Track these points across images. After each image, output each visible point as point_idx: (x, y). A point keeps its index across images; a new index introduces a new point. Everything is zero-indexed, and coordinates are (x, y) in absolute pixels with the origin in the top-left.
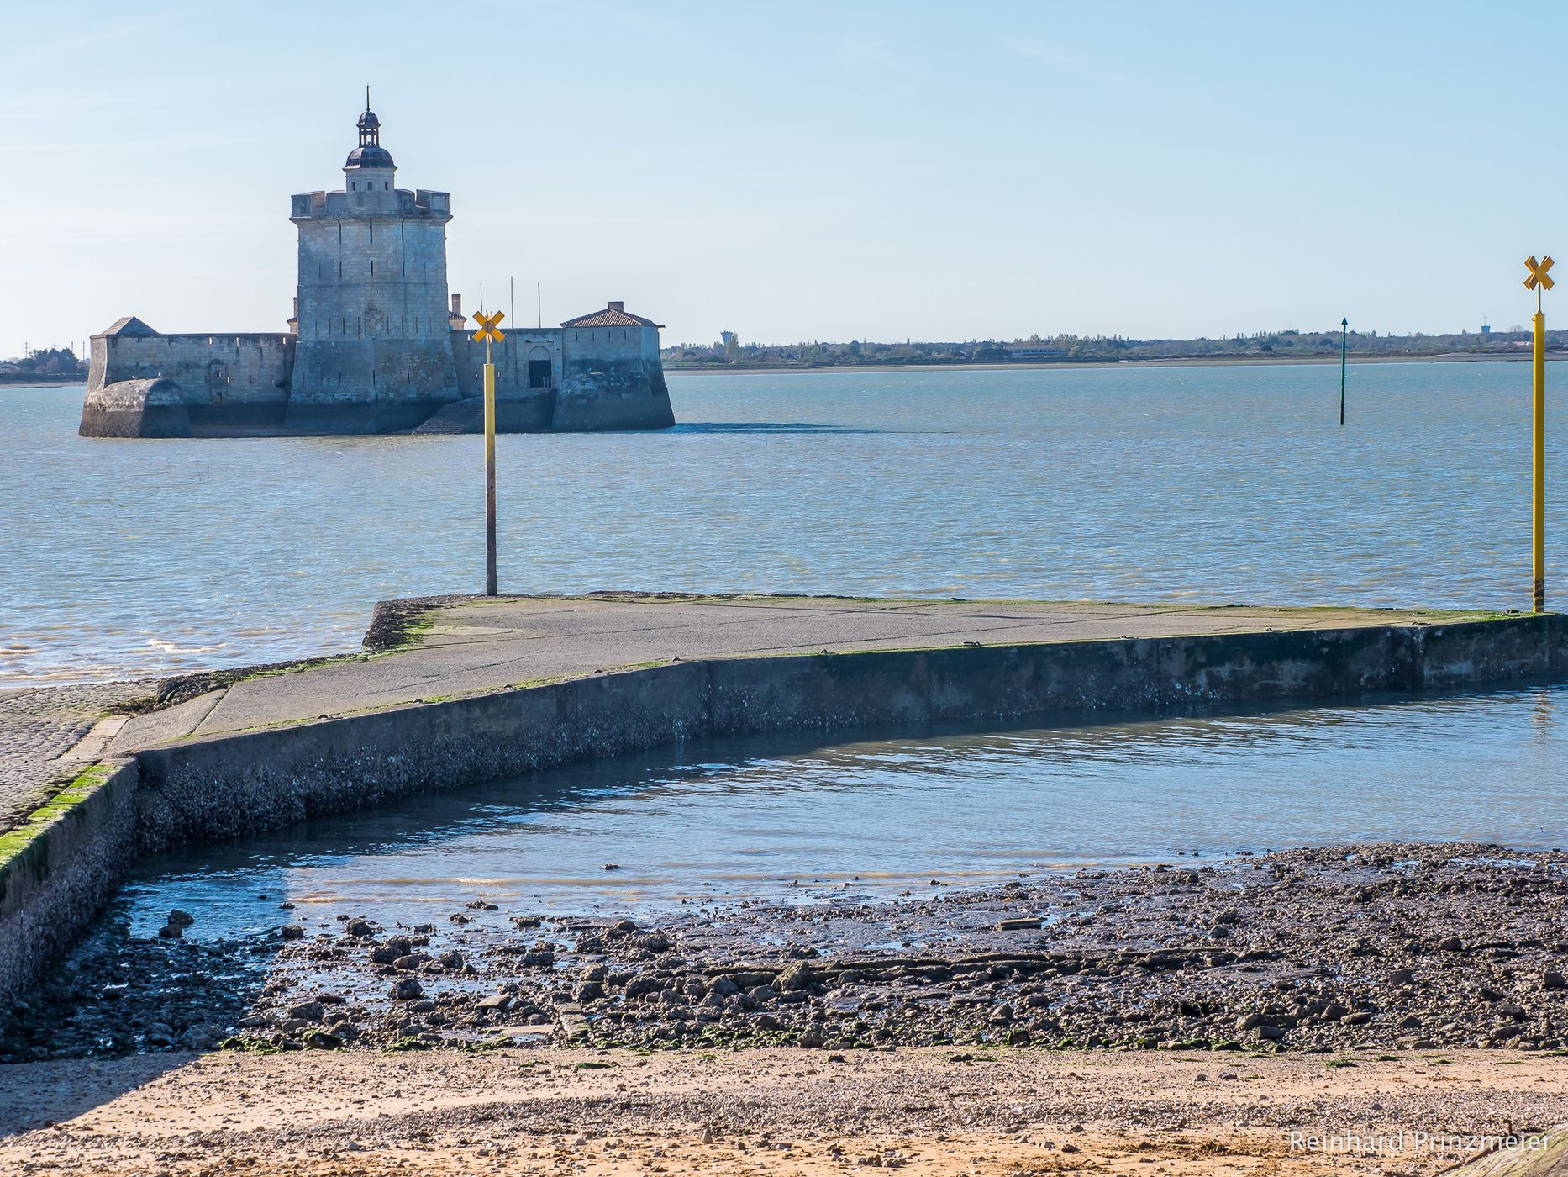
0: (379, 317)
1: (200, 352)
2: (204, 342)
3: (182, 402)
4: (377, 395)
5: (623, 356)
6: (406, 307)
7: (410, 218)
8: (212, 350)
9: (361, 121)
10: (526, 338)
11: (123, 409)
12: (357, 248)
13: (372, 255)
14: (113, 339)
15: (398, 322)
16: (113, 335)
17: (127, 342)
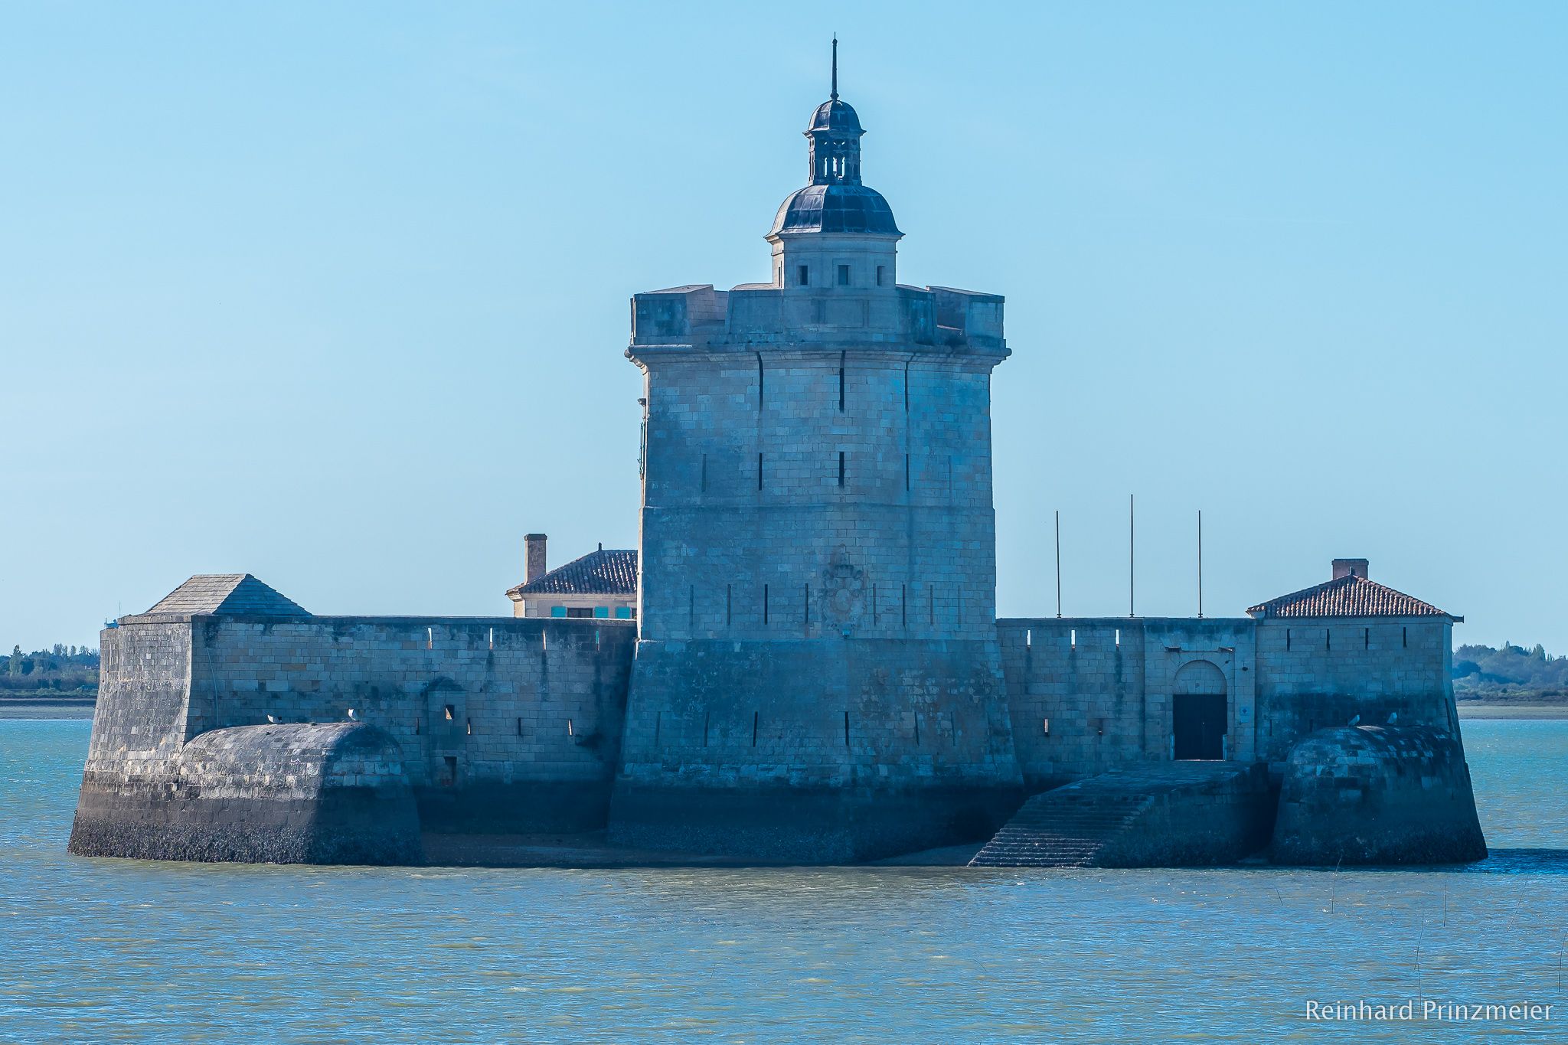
0: (857, 585)
1: (404, 661)
2: (415, 636)
3: (406, 780)
4: (854, 771)
5: (1398, 686)
6: (912, 563)
7: (925, 353)
8: (433, 655)
9: (819, 122)
10: (1168, 641)
11: (256, 794)
12: (805, 420)
13: (841, 438)
14: (206, 627)
15: (893, 597)
16: (209, 617)
17: (237, 631)
